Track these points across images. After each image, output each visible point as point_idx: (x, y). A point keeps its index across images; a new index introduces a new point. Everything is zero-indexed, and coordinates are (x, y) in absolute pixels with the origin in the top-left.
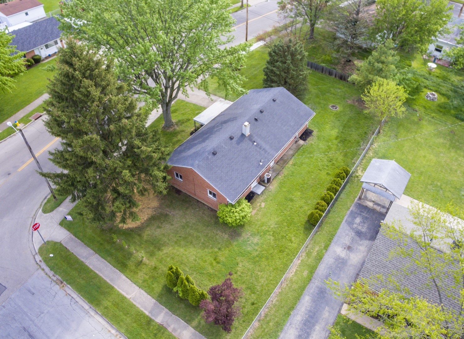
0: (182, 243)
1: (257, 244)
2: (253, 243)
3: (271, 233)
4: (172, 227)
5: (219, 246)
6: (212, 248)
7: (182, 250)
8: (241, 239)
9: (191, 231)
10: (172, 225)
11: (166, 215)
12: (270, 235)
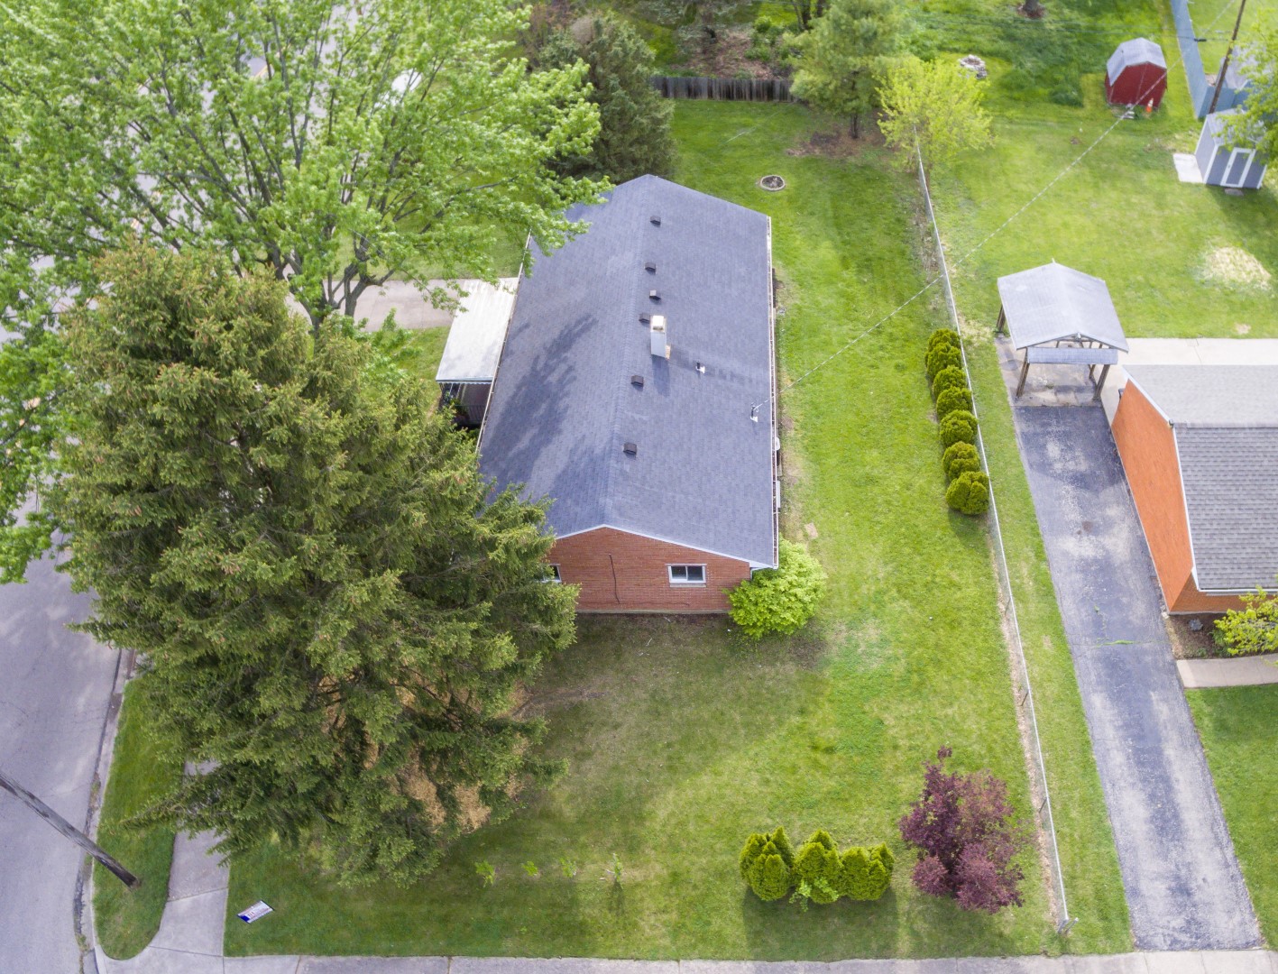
0: (691, 758)
1: (884, 641)
2: (872, 646)
3: (894, 592)
4: (623, 732)
5: (796, 705)
6: (780, 722)
7: (706, 778)
8: (833, 653)
9: (687, 711)
10: (616, 726)
11: (576, 710)
12: (893, 599)
